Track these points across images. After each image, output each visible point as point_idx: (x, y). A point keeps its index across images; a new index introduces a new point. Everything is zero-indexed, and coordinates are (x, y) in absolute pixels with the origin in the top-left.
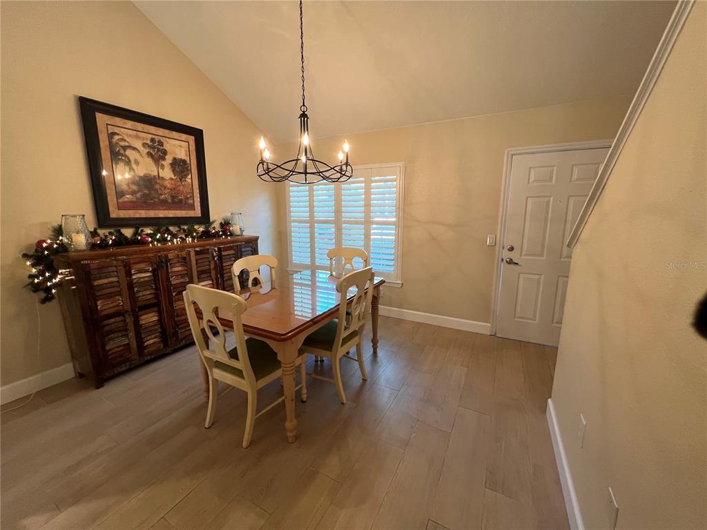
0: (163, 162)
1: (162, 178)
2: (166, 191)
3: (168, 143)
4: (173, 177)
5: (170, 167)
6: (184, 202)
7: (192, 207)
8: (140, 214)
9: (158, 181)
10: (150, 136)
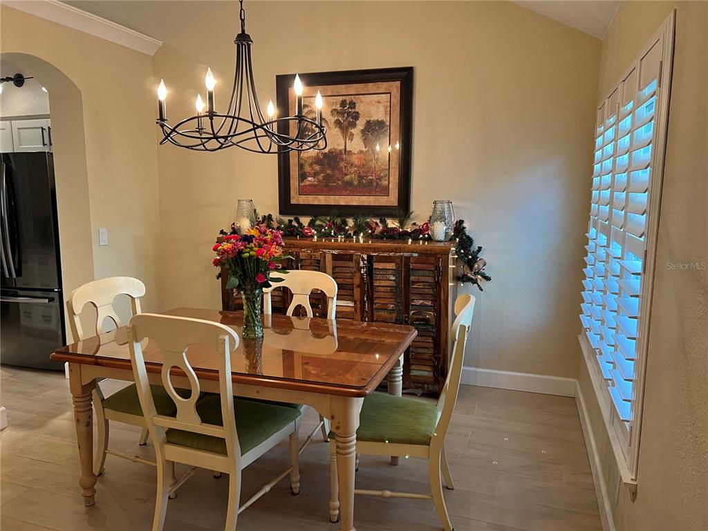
0: (353, 131)
1: (350, 151)
2: (354, 169)
3: (361, 102)
4: (364, 149)
5: (360, 135)
6: (374, 184)
7: (385, 191)
8: (319, 201)
9: (344, 156)
10: (341, 98)
